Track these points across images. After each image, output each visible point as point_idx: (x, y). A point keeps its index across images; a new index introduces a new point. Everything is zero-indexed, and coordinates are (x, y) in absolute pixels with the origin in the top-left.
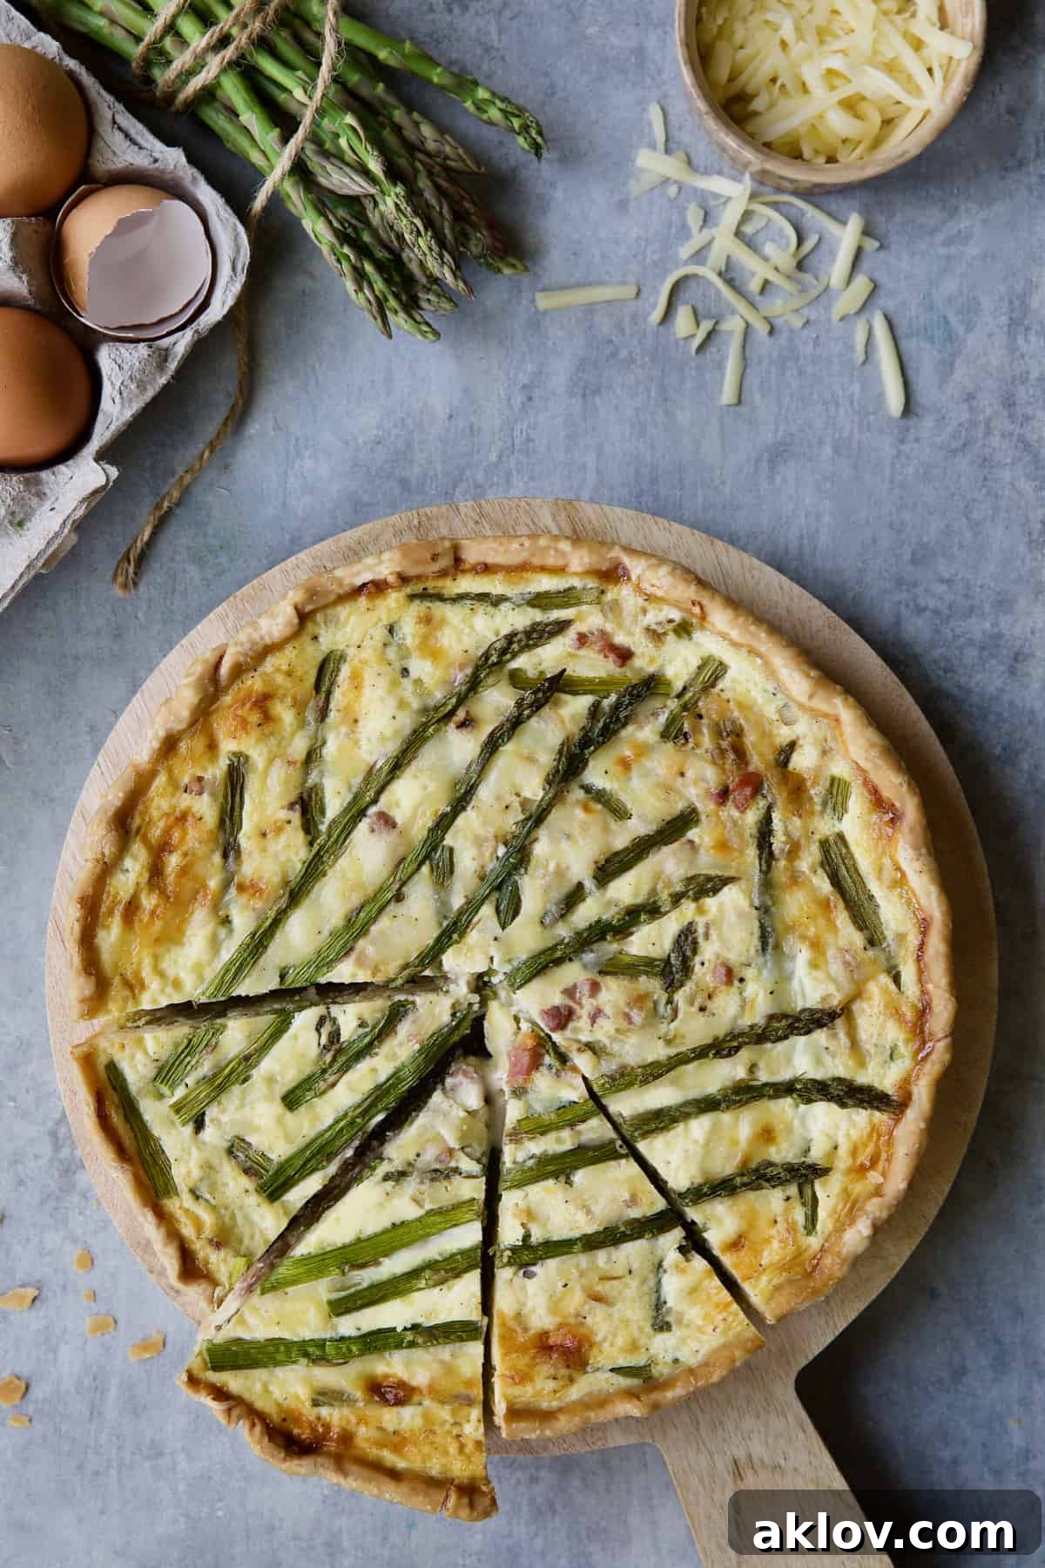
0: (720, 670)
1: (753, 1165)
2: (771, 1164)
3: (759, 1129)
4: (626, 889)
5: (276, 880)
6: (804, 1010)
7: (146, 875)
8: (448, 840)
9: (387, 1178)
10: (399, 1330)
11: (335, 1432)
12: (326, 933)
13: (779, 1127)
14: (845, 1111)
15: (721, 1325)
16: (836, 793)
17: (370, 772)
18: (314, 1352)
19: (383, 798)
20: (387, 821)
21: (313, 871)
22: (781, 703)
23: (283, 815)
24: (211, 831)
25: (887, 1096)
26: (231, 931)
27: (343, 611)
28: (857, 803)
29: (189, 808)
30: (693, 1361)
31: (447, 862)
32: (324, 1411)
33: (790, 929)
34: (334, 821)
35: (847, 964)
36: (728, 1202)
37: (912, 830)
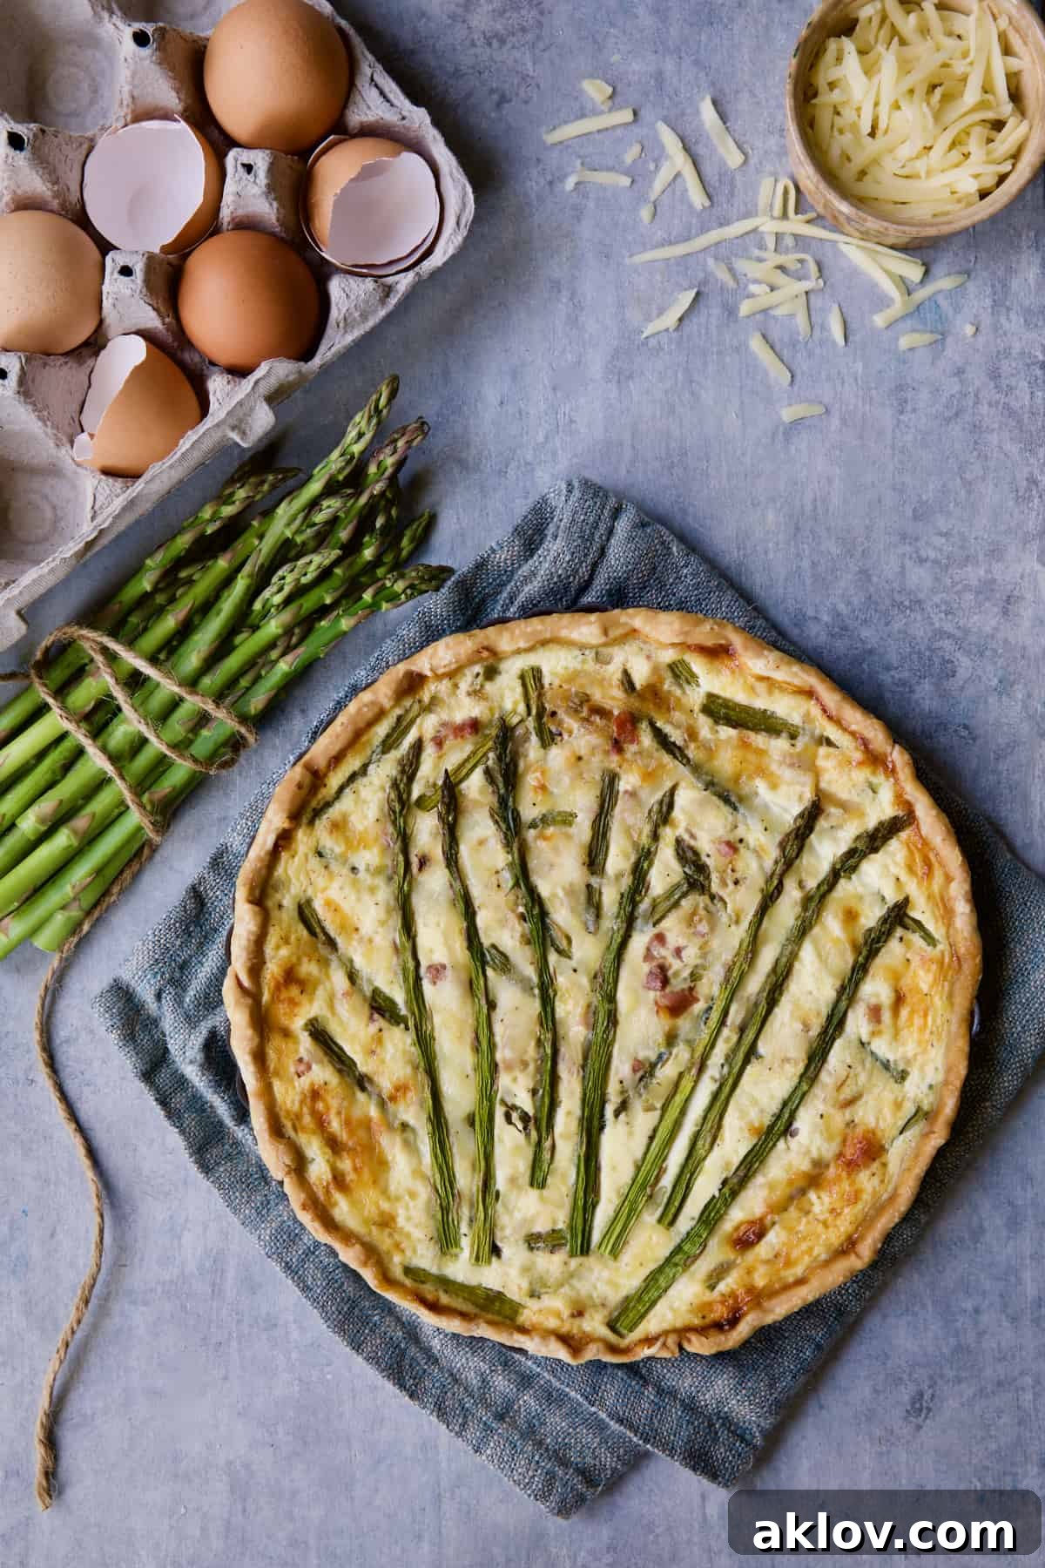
0: (537, 673)
1: (861, 940)
2: (870, 930)
3: (841, 916)
4: (618, 860)
5: (409, 1070)
6: (795, 820)
7: (328, 1151)
8: (486, 941)
9: (617, 1114)
10: (717, 1195)
11: (741, 1292)
12: (471, 1073)
13: (853, 903)
14: (881, 853)
15: (934, 1037)
16: (679, 672)
17: (396, 949)
18: (679, 1259)
19: (421, 957)
20: (438, 971)
21: (425, 1043)
22: (593, 654)
23: (373, 1028)
24: (340, 1083)
25: (895, 818)
26: (414, 1131)
27: (280, 871)
28: (697, 665)
29: (312, 1084)
30: (940, 1077)
31: (498, 955)
32: (722, 1287)
33: (737, 778)
34: (406, 1002)
35: (792, 765)
36: (868, 979)
37: (746, 648)
